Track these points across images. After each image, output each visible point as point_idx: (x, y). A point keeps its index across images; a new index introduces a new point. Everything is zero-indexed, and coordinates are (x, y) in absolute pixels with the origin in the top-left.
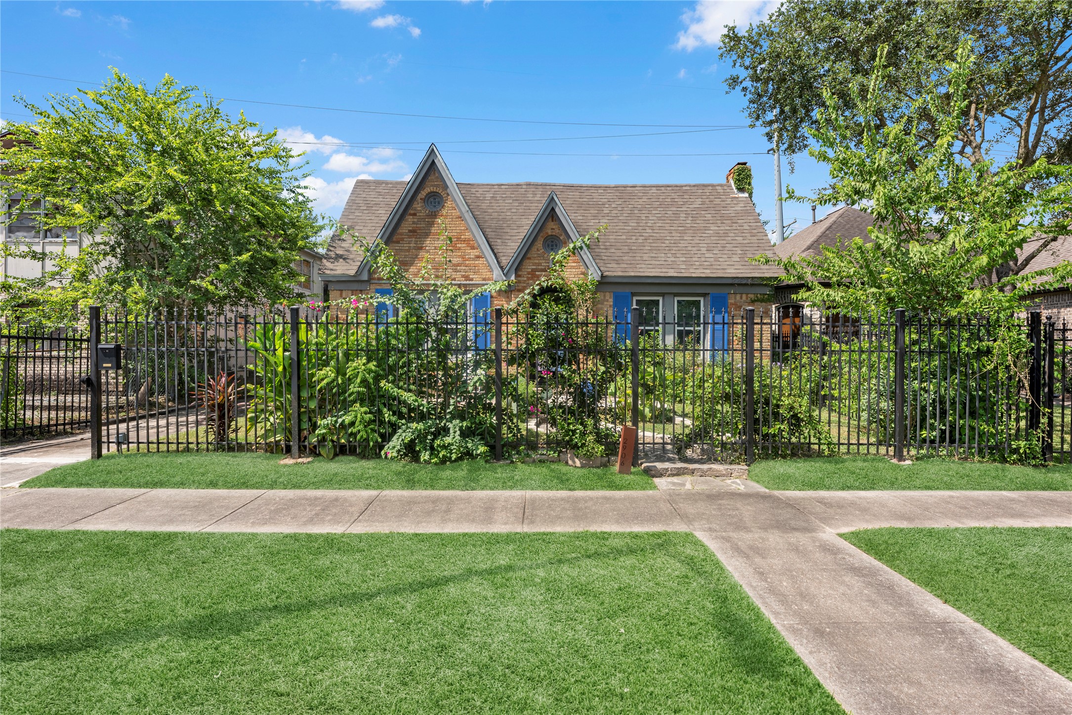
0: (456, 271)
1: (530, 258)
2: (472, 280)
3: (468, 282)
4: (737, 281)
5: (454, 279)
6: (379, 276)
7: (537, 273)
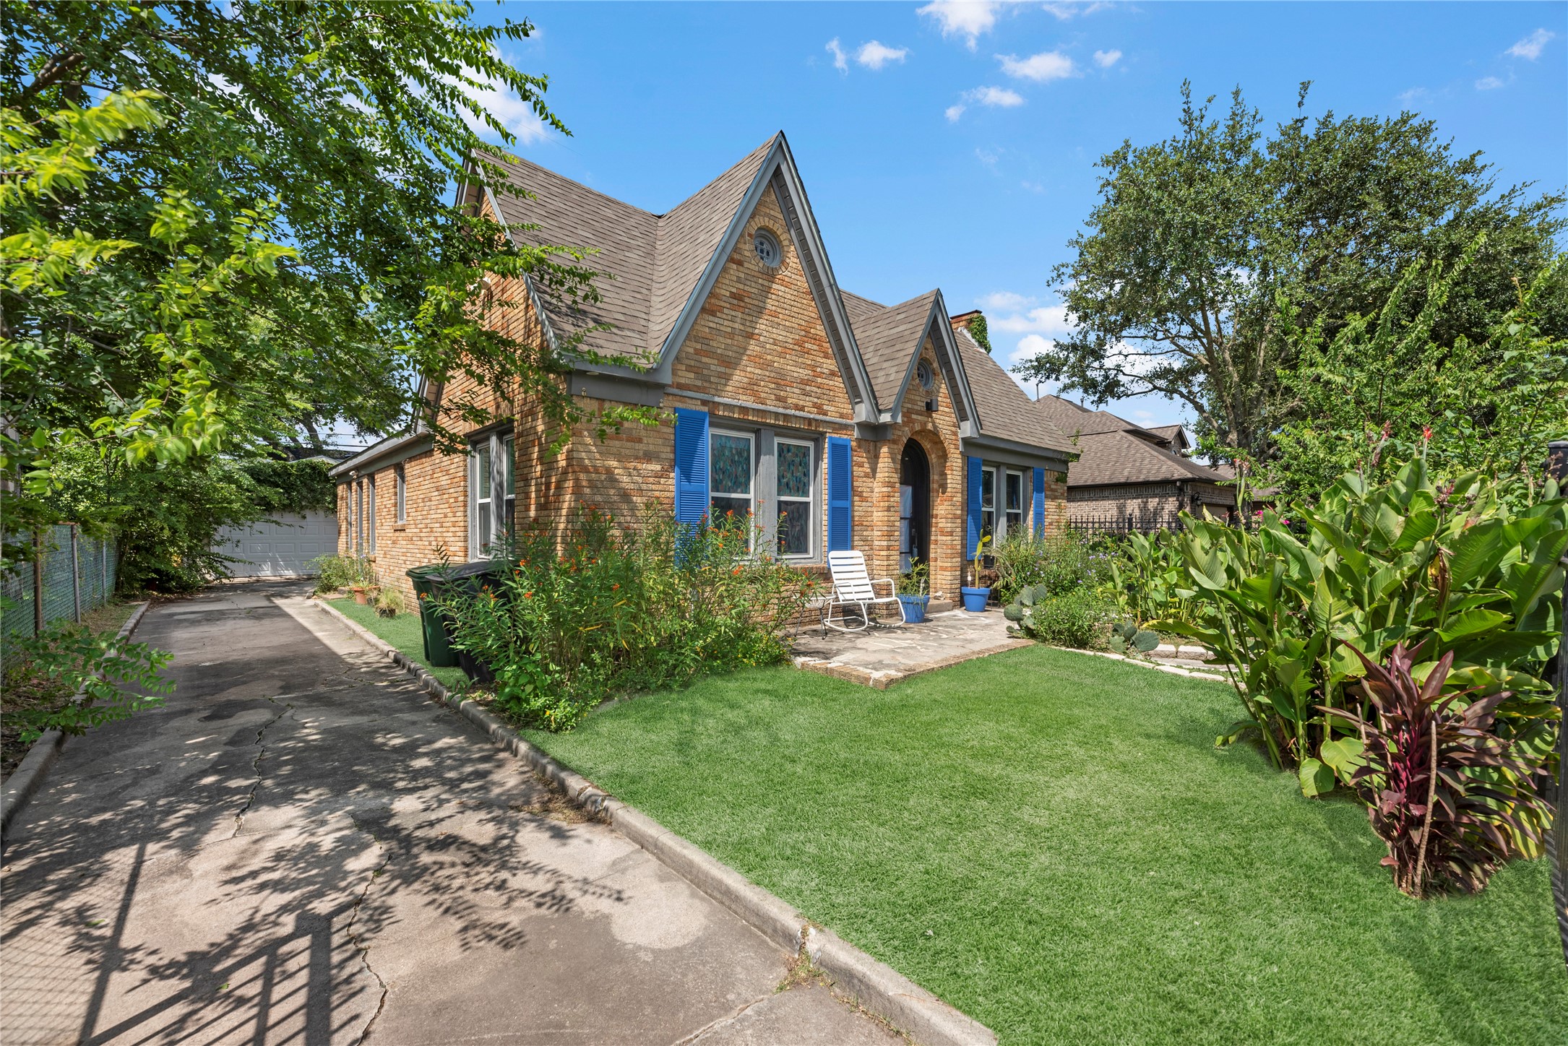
0: (806, 393)
2: (826, 413)
3: (820, 417)
5: (802, 409)
6: (682, 381)
7: (914, 416)
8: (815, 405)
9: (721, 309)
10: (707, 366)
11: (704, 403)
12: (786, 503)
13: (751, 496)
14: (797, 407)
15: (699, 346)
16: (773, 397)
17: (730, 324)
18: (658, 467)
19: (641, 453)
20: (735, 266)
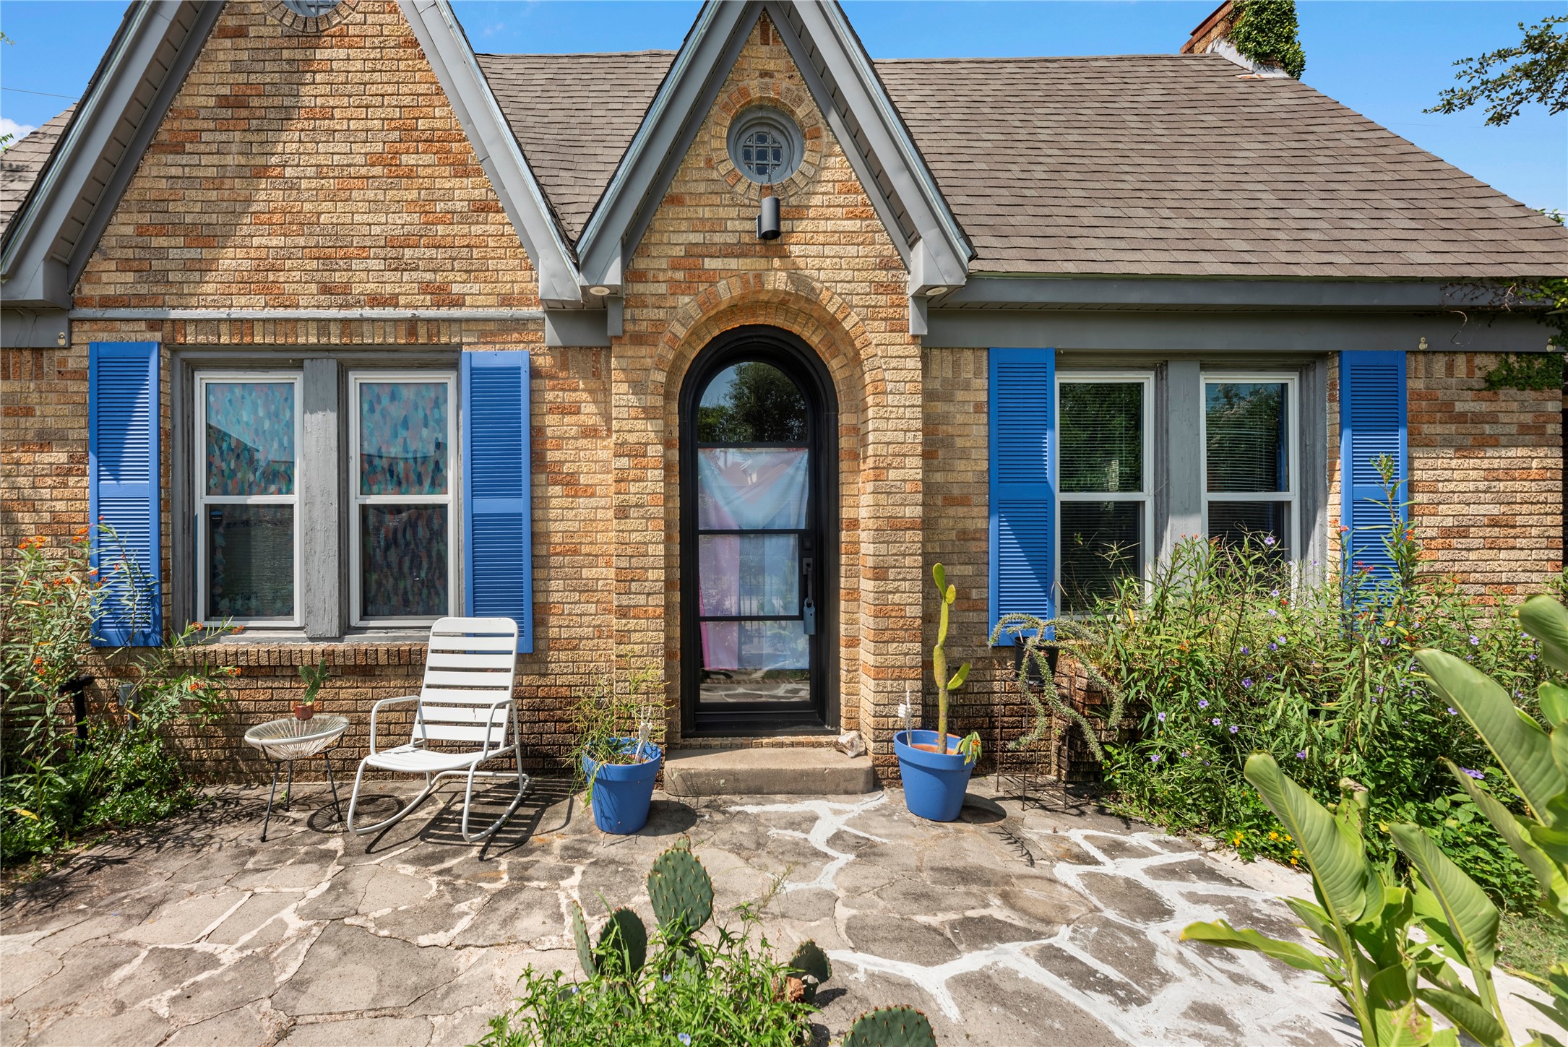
0: (399, 266)
1: (677, 200)
2: (458, 302)
3: (444, 312)
4: (1457, 298)
5: (392, 301)
6: (110, 291)
7: (709, 263)
8: (425, 288)
9: (195, 136)
10: (162, 253)
11: (154, 325)
12: (378, 508)
13: (294, 499)
14: (375, 301)
15: (145, 219)
16: (314, 288)
17: (215, 160)
18: (62, 457)
19: (30, 435)
20: (228, 43)
